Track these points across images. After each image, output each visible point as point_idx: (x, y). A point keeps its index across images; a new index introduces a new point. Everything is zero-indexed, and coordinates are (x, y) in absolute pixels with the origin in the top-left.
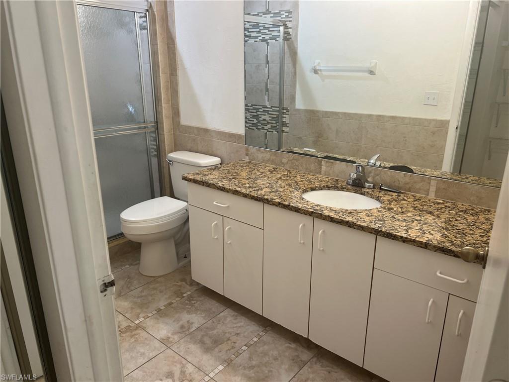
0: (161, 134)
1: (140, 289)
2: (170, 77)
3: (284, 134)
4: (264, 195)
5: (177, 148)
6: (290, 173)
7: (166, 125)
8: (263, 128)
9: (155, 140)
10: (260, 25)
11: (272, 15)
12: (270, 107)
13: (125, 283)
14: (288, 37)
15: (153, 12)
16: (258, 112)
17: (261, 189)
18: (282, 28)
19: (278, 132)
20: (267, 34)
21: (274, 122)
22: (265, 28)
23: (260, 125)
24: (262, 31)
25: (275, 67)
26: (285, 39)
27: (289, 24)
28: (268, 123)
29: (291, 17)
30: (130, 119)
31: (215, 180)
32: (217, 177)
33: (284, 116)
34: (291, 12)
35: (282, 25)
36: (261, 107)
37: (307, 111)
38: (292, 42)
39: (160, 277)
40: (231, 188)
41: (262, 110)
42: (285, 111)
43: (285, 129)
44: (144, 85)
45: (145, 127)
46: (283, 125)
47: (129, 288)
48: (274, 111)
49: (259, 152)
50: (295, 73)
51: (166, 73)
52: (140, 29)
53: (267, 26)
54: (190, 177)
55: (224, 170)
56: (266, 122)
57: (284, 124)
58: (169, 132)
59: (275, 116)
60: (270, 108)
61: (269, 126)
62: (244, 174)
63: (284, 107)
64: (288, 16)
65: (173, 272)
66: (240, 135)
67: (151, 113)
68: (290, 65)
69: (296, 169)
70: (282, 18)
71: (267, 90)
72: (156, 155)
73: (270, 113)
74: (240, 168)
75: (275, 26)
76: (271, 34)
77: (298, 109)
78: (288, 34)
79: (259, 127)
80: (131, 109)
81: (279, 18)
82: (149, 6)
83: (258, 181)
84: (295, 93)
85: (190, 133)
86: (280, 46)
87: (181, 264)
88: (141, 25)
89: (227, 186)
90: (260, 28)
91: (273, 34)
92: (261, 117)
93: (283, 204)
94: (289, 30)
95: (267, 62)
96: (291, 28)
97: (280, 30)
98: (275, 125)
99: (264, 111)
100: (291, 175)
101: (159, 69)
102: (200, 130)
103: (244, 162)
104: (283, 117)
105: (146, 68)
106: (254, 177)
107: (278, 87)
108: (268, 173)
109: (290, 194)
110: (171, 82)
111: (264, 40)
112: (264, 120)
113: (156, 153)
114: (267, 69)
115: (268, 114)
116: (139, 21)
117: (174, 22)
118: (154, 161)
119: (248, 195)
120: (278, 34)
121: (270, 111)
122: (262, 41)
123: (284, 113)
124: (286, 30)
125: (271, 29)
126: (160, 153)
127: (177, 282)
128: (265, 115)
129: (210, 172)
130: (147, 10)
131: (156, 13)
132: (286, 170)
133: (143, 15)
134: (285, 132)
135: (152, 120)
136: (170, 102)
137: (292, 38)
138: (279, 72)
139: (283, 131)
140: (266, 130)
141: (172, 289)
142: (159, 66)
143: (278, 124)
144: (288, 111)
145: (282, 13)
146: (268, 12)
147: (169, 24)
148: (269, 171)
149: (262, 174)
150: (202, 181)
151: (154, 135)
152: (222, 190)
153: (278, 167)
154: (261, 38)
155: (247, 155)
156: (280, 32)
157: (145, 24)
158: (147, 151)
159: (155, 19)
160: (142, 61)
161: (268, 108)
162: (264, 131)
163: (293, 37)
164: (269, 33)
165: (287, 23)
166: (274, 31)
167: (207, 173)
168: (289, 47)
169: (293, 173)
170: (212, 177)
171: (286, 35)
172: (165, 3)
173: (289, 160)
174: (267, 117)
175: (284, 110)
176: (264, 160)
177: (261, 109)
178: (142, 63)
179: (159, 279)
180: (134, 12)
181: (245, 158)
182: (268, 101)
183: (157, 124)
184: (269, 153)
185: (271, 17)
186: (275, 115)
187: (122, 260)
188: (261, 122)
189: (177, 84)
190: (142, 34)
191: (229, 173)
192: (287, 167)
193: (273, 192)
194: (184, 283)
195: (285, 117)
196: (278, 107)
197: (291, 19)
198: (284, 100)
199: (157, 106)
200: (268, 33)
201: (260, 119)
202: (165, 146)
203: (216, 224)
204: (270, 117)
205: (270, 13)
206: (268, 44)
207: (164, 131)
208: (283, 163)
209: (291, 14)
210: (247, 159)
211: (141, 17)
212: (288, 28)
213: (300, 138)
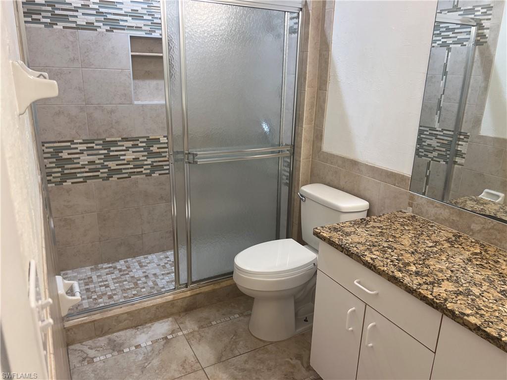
0: (296, 160)
1: (244, 357)
2: (317, 91)
3: (456, 166)
4: (446, 300)
5: (314, 178)
6: (486, 251)
7: (305, 150)
8: (426, 156)
9: (289, 166)
10: (441, 25)
11: (462, 13)
12: (440, 129)
13: (230, 342)
14: (481, 40)
15: (307, 11)
16: (422, 134)
17: (439, 283)
18: (473, 29)
19: (447, 163)
20: (451, 37)
21: (444, 149)
22: (448, 30)
23: (423, 151)
24: (442, 34)
25: (456, 80)
26: (477, 43)
27: (486, 24)
28: (435, 150)
29: (490, 14)
30: (264, 139)
31: (361, 248)
32: (363, 240)
33: (460, 143)
34: (492, 7)
35: (475, 24)
36: (428, 129)
37: (497, 140)
38: (488, 47)
39: (271, 343)
40: (386, 269)
41: (428, 133)
42: (462, 137)
43: (458, 159)
44: (285, 102)
45: (279, 151)
46: (456, 155)
47: (232, 351)
48: (445, 135)
49: (431, 205)
50: (486, 88)
51: (312, 87)
52: (290, 33)
53: (451, 26)
54: (325, 235)
55: (374, 227)
56: (432, 149)
57: (458, 154)
58: (307, 159)
59: (446, 142)
60: (440, 131)
61: (435, 154)
62: (406, 240)
63: (462, 131)
64: (486, 12)
65: (288, 339)
66: (403, 176)
67: (289, 134)
68: (480, 78)
69: (496, 245)
70: (475, 16)
71: (439, 108)
72: (287, 183)
73: (439, 137)
74: (399, 226)
75: (463, 25)
76: (456, 37)
77: (482, 136)
78: (483, 36)
79: (421, 154)
80: (266, 128)
81: (472, 16)
82: (304, 3)
83: (431, 262)
84: (482, 114)
85: (332, 163)
86: (468, 52)
87: (300, 330)
88: (291, 28)
89: (378, 263)
90: (441, 30)
91: (458, 37)
92: (425, 142)
93: (485, 331)
94: (485, 31)
95: (445, 73)
96: (488, 29)
97: (470, 32)
98: (444, 153)
99: (431, 134)
100: (488, 256)
101: (305, 82)
102: (344, 160)
103: (405, 215)
104: (459, 145)
105: (290, 80)
106: (423, 250)
107: (457, 105)
108: (447, 245)
109: (495, 307)
110: (318, 98)
111: (444, 45)
112: (429, 145)
113: (288, 181)
114: (442, 83)
115: (436, 138)
116: (288, 23)
117: (331, 22)
118: (285, 190)
119: (415, 290)
120: (468, 36)
121: (440, 135)
122: (441, 47)
123: (459, 139)
124: (480, 31)
125: (456, 31)
126: (292, 183)
127: (291, 359)
128: (432, 139)
129: (353, 229)
130: (301, 9)
131: (310, 11)
132: (477, 242)
133: (296, 15)
134: (459, 164)
135: (289, 142)
136: (313, 122)
137: (488, 42)
138: (460, 85)
139: (455, 163)
140: (430, 158)
141: (283, 368)
142: (305, 78)
143: (448, 152)
144: (467, 137)
145: (476, 9)
146: (456, 8)
147: (325, 25)
148: (448, 240)
149: (435, 246)
150: (341, 246)
151: (289, 160)
152: (370, 268)
153: (462, 234)
154: (440, 42)
155: (410, 205)
156: (470, 34)
157: (296, 26)
158: (279, 176)
159: (309, 19)
160: (286, 70)
161: (437, 131)
162: (427, 159)
163: (489, 40)
164: (454, 35)
165: (482, 22)
166: (461, 33)
167: (348, 230)
168: (482, 53)
169: (491, 250)
170: (356, 239)
171: (479, 38)
172: (324, 3)
173: (483, 228)
174: (434, 143)
175: (461, 135)
176: (437, 219)
177: (427, 131)
178: (286, 74)
179: (270, 347)
180: (285, 12)
181: (406, 209)
182: (438, 122)
183: (294, 149)
184: (447, 210)
185: (459, 15)
186: (446, 140)
187: (233, 304)
188: (425, 147)
189: (324, 101)
190: (290, 39)
191: (382, 234)
192: (478, 237)
193: (461, 293)
194: (299, 362)
195: (462, 145)
196: (453, 131)
197: (489, 17)
198: (464, 123)
199: (297, 127)
200: (451, 35)
201: (424, 143)
202: (299, 175)
203: (354, 311)
204: (438, 142)
205: (459, 9)
206: (449, 50)
207: (300, 157)
208: (472, 230)
209: (491, 10)
210: (409, 212)
211: (292, 18)
212: (484, 29)
213: (481, 175)
